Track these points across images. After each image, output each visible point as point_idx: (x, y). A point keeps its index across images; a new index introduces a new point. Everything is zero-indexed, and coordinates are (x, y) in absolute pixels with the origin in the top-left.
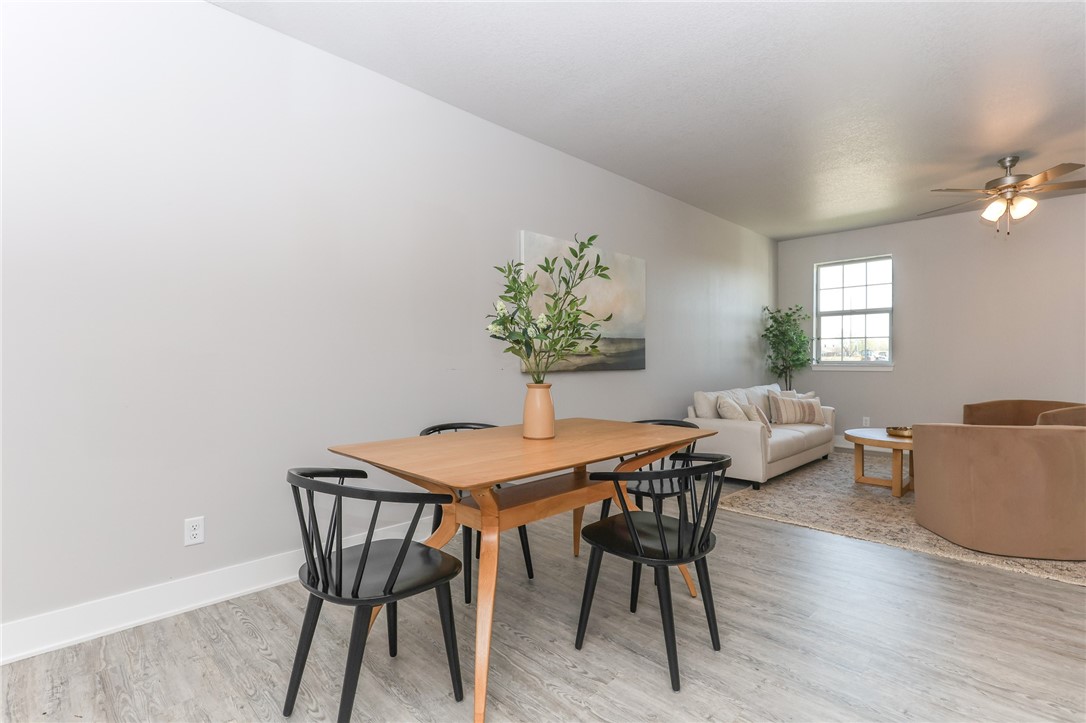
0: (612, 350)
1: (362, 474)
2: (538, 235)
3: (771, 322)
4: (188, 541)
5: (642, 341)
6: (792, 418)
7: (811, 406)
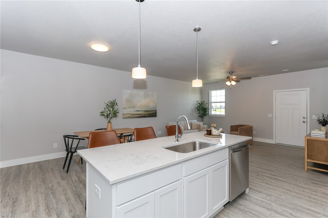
0: (147, 113)
1: (78, 136)
2: (127, 91)
3: (199, 105)
4: (54, 147)
5: (156, 110)
6: (195, 128)
7: (200, 125)
